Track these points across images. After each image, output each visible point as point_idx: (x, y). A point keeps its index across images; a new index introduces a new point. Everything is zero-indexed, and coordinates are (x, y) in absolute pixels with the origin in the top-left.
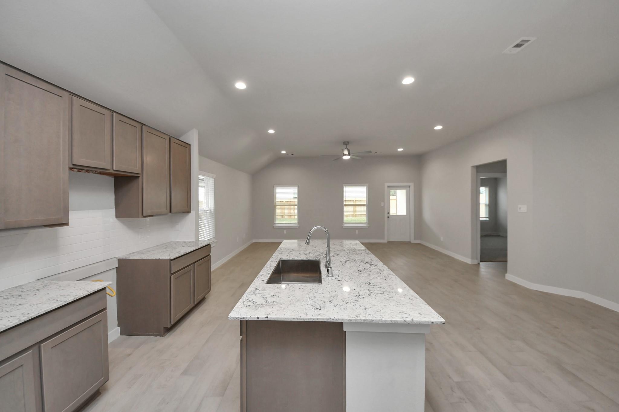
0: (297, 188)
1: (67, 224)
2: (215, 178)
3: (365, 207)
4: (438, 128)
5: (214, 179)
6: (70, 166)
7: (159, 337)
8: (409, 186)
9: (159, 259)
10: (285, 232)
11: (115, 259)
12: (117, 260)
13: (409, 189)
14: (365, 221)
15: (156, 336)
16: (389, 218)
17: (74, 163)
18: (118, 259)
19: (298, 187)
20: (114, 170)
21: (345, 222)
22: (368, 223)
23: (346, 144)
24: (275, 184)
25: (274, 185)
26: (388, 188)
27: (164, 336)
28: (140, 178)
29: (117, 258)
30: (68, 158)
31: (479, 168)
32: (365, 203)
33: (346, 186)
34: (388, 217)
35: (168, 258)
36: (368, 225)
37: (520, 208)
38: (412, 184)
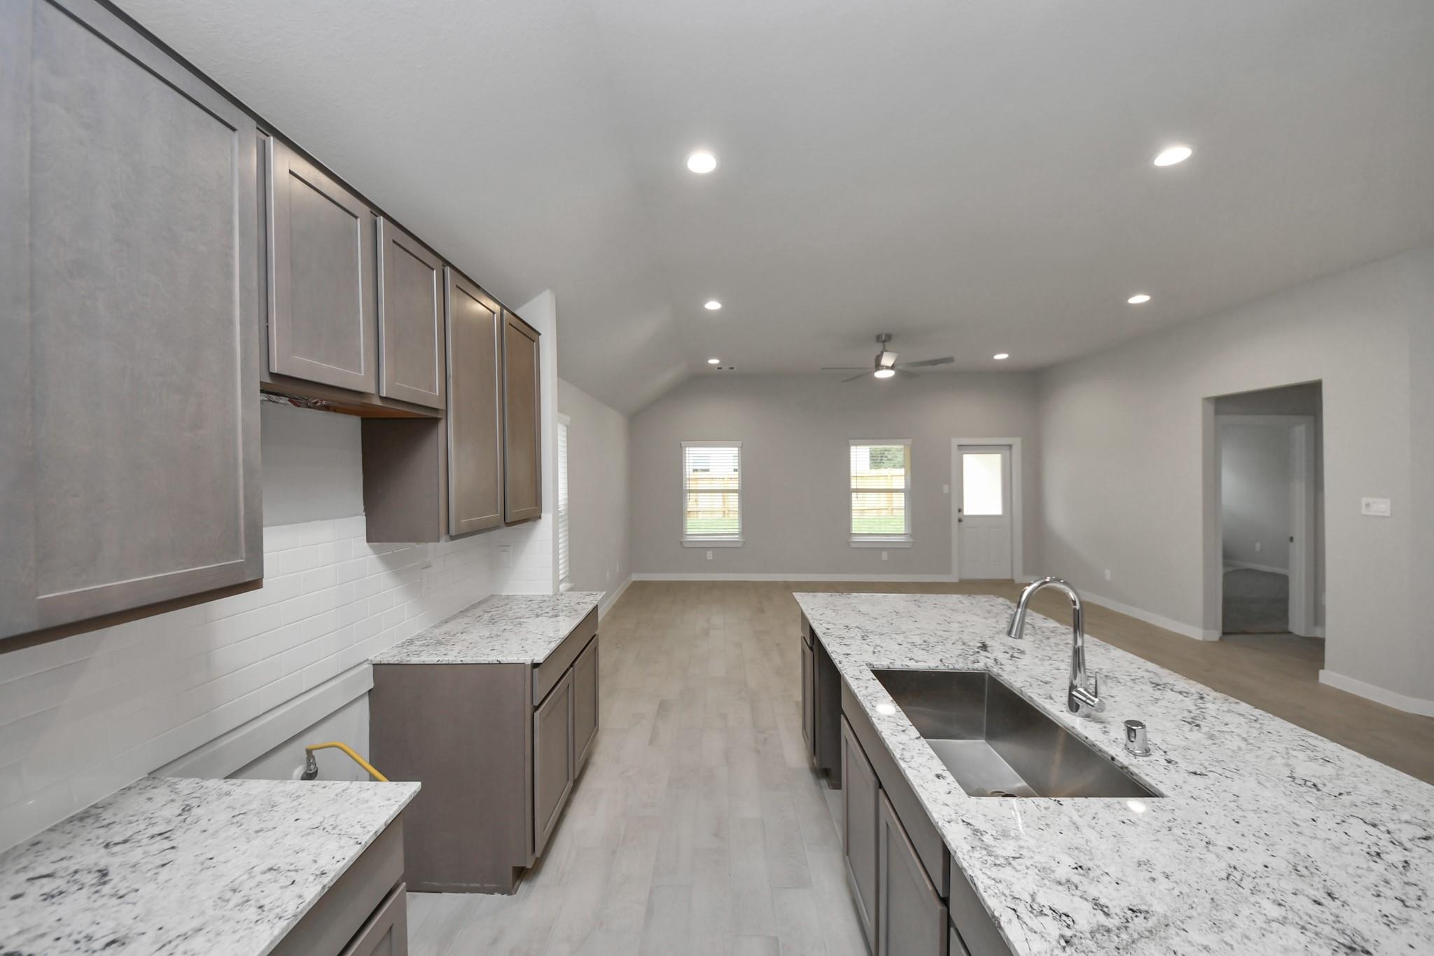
0: (737, 449)
1: (256, 584)
2: (568, 424)
3: (902, 496)
4: (1139, 299)
5: (567, 426)
6: (262, 380)
7: (500, 895)
8: (1010, 446)
9: (500, 663)
10: (710, 555)
11: (366, 666)
12: (372, 667)
13: (1007, 452)
14: (903, 529)
15: (491, 892)
16: (961, 523)
17: (275, 369)
18: (374, 665)
19: (742, 447)
20: (382, 398)
21: (853, 532)
22: (911, 535)
23: (884, 342)
24: (683, 441)
25: (682, 443)
26: (959, 450)
27: (513, 892)
28: (442, 425)
29: (372, 661)
30: (257, 352)
31: (1223, 404)
32: (902, 486)
33: (856, 445)
34: (960, 521)
35: (527, 659)
36: (911, 540)
37: (1368, 505)
38: (1016, 442)
